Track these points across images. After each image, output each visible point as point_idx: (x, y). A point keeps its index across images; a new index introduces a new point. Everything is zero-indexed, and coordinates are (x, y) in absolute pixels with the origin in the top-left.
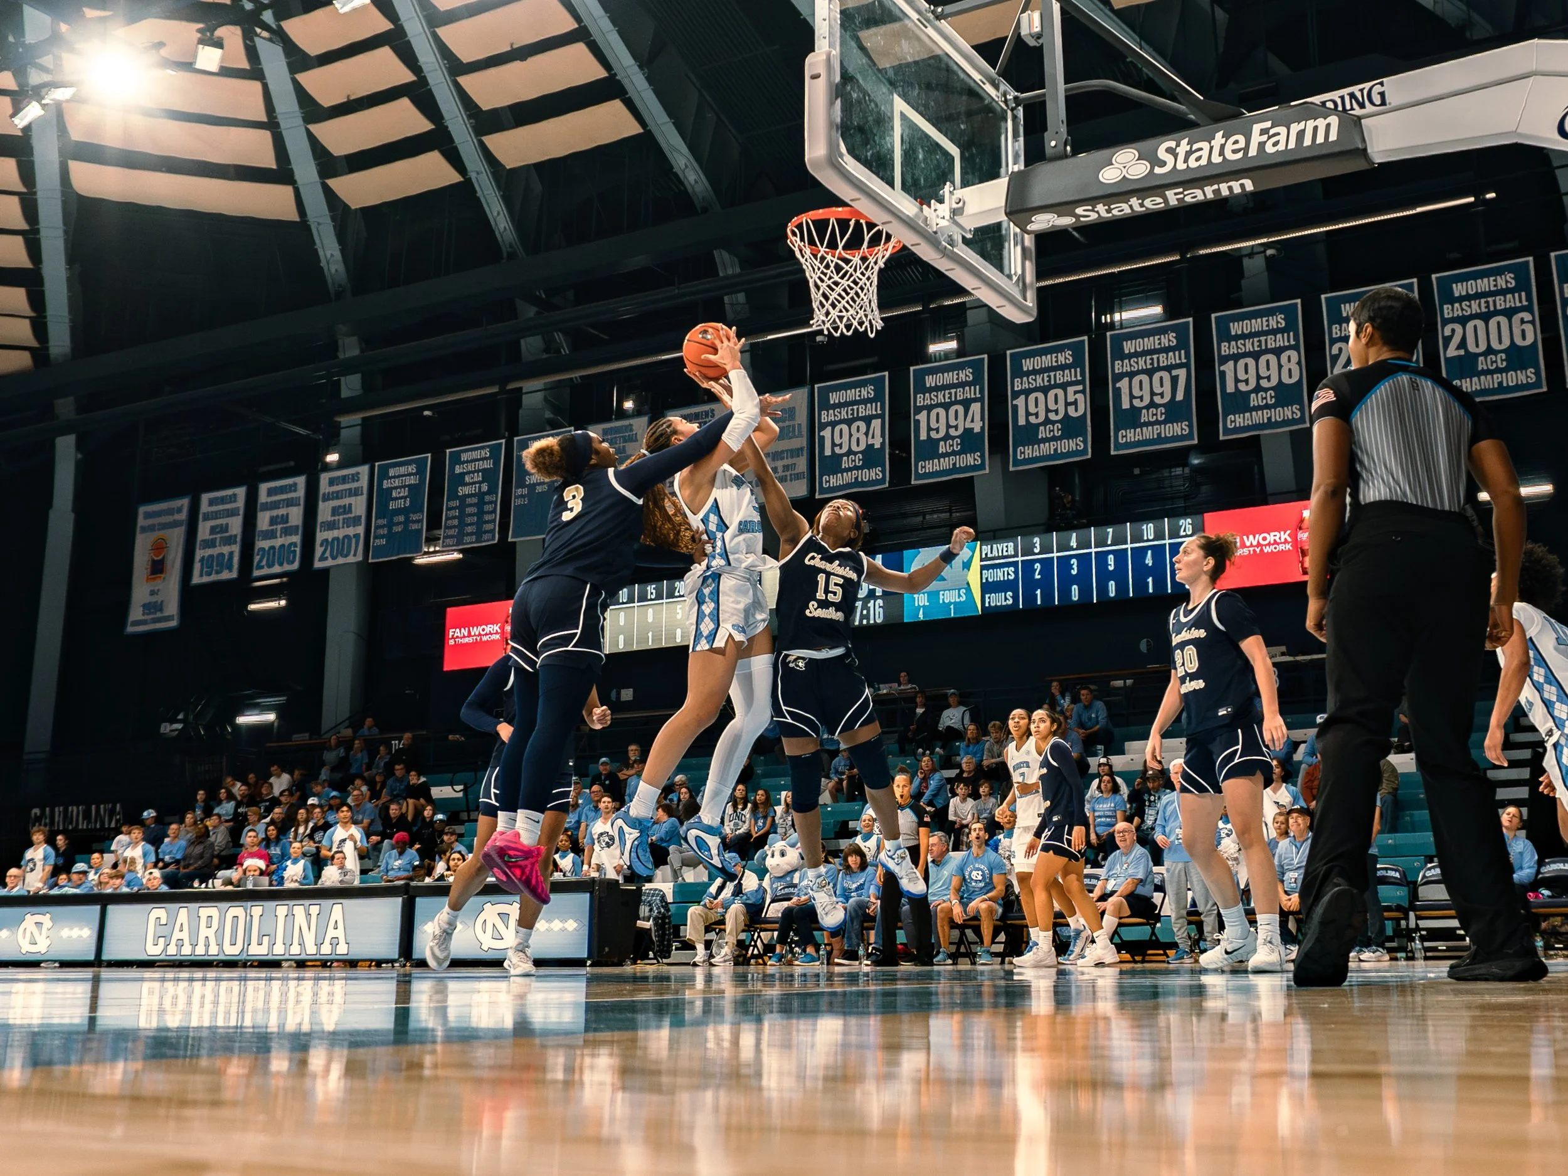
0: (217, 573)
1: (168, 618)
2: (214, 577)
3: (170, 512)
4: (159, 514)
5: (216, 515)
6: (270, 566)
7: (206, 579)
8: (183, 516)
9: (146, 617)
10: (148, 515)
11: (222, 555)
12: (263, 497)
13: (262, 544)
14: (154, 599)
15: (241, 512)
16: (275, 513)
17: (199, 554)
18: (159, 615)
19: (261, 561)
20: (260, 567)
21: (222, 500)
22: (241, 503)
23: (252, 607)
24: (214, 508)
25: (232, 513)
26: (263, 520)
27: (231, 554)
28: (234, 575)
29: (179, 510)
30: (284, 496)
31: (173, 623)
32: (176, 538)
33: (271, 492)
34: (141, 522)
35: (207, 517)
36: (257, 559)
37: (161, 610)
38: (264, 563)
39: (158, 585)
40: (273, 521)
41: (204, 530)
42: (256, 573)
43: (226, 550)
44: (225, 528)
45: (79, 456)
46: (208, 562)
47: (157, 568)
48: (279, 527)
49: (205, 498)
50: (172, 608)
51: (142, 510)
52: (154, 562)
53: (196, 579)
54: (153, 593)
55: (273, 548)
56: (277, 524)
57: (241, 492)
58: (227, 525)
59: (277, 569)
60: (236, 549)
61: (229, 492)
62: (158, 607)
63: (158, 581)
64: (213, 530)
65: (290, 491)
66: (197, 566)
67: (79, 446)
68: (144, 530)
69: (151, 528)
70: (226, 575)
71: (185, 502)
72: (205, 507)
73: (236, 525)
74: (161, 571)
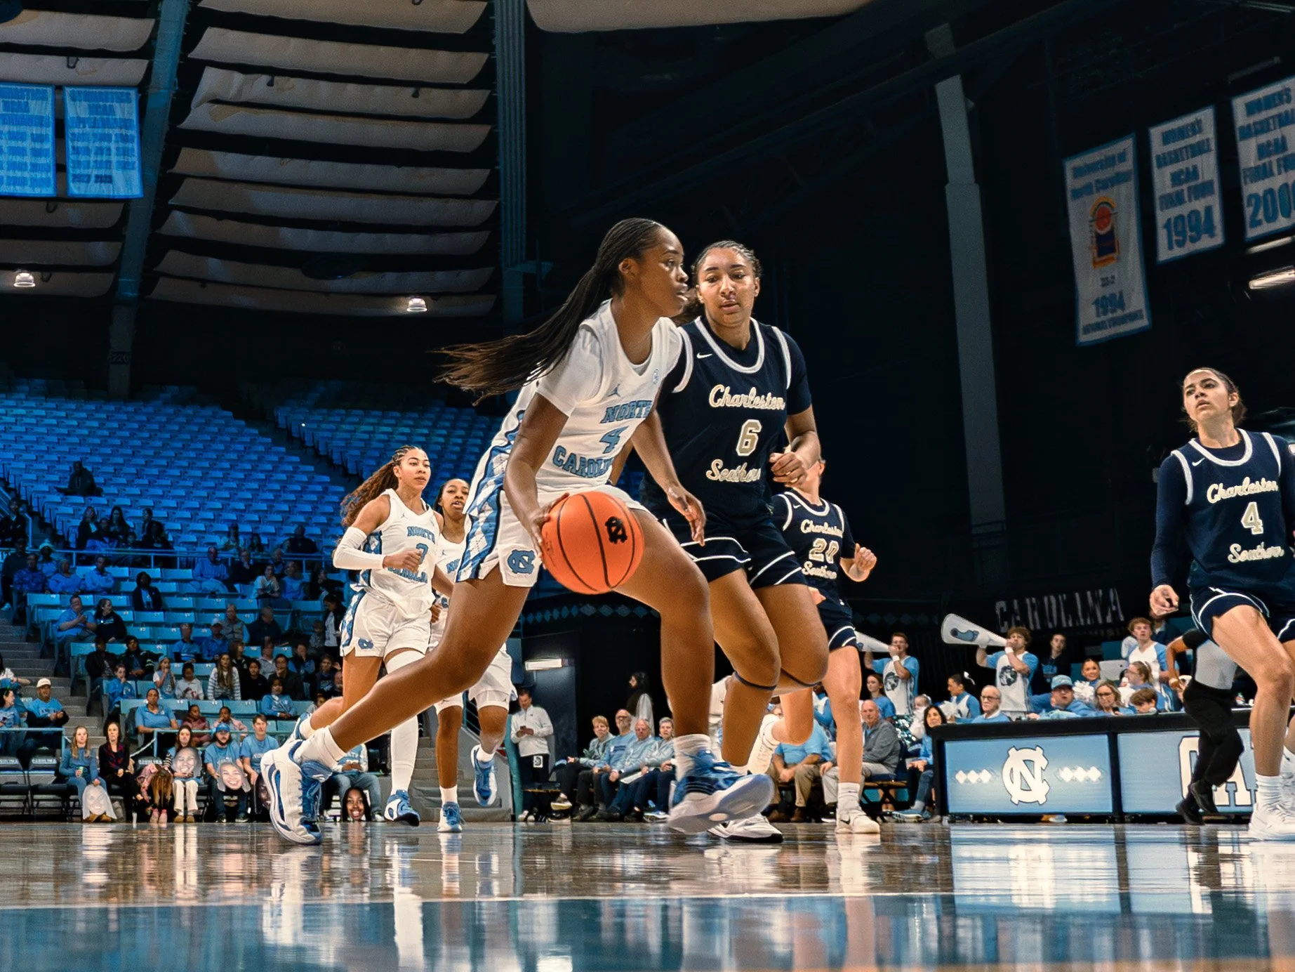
0: (1193, 240)
1: (1134, 316)
2: (1190, 248)
3: (1110, 161)
4: (1091, 168)
5: (1175, 157)
6: (1271, 218)
7: (1178, 252)
8: (1129, 165)
9: (1103, 318)
10: (1078, 172)
11: (1195, 213)
12: (1241, 118)
13: (1253, 188)
14: (1107, 292)
15: (1213, 145)
16: (1263, 139)
17: (1162, 217)
18: (1119, 313)
19: (1255, 213)
20: (1256, 223)
21: (1181, 133)
22: (1209, 132)
23: (1256, 284)
24: (1172, 147)
25: (1198, 149)
26: (1248, 153)
27: (1209, 210)
28: (1218, 240)
29: (1122, 157)
30: (1274, 112)
31: (1144, 322)
32: (1124, 197)
33: (1251, 109)
34: (1071, 183)
35: (1163, 162)
36: (1248, 211)
37: (1122, 305)
38: (1261, 216)
39: (1110, 269)
40: (1263, 151)
41: (1162, 181)
42: (1252, 233)
43: (1199, 205)
44: (1193, 174)
45: (971, 104)
46: (1176, 226)
47: (1106, 245)
48: (1274, 158)
49: (1156, 133)
50: (1137, 301)
51: (1070, 165)
52: (1099, 237)
53: (1164, 254)
54: (1106, 282)
55: (1270, 191)
56: (1269, 155)
57: (1206, 116)
58: (1195, 168)
59: (1282, 223)
60: (1214, 201)
61: (1189, 119)
62: (1116, 301)
63: (1112, 264)
64: (1176, 178)
65: (1282, 102)
66: (1162, 236)
67: (968, 90)
68: (1077, 194)
69: (1087, 190)
70: (1206, 243)
71: (1127, 145)
72: (1157, 148)
73: (1208, 166)
74: (1112, 249)
